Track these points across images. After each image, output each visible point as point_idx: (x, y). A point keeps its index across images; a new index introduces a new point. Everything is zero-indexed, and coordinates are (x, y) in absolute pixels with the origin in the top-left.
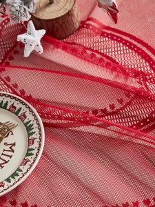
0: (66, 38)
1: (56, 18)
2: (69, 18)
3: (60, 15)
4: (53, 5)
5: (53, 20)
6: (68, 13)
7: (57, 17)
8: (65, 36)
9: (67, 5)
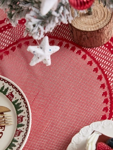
0: (90, 48)
1: (85, 31)
2: (98, 35)
3: (90, 30)
4: (89, 16)
5: (82, 31)
6: (98, 31)
7: (87, 30)
8: (90, 46)
9: (101, 22)
